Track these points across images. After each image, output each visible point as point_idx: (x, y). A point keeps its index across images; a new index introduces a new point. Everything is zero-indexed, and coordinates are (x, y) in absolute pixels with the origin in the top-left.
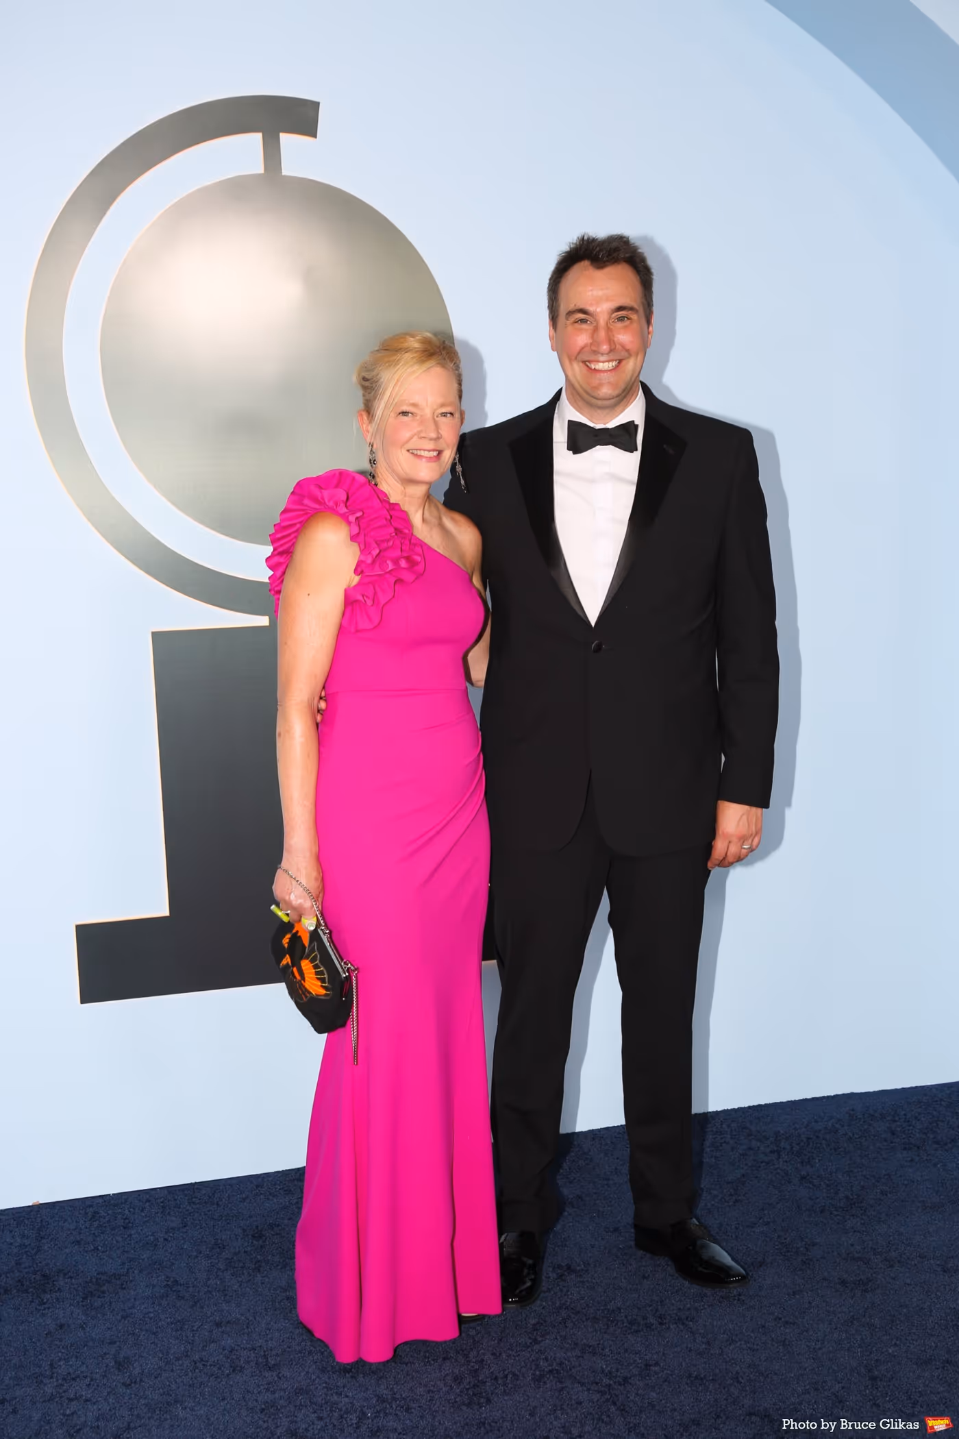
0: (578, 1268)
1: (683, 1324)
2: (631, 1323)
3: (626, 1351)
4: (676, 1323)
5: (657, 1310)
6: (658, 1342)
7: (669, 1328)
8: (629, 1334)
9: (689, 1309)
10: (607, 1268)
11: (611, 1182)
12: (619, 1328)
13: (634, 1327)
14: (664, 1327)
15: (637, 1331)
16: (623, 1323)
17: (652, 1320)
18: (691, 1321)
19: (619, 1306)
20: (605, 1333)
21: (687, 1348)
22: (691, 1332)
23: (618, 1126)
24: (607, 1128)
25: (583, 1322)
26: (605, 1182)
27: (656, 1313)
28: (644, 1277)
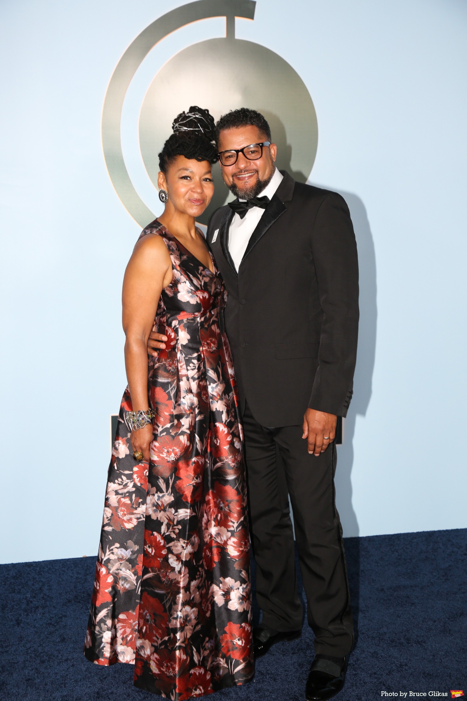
0: (363, 609)
1: (420, 644)
2: (392, 641)
3: (390, 656)
4: (416, 644)
5: (406, 635)
6: (407, 653)
7: (412, 645)
8: (391, 647)
9: (423, 636)
10: (378, 610)
11: (379, 564)
12: (385, 643)
13: (394, 644)
14: (410, 645)
15: (395, 646)
16: (388, 641)
17: (403, 640)
18: (424, 643)
19: (385, 631)
20: (378, 646)
21: (422, 657)
22: (424, 649)
23: (382, 536)
24: (377, 536)
25: (366, 638)
26: (376, 564)
27: (405, 637)
28: (398, 616)
